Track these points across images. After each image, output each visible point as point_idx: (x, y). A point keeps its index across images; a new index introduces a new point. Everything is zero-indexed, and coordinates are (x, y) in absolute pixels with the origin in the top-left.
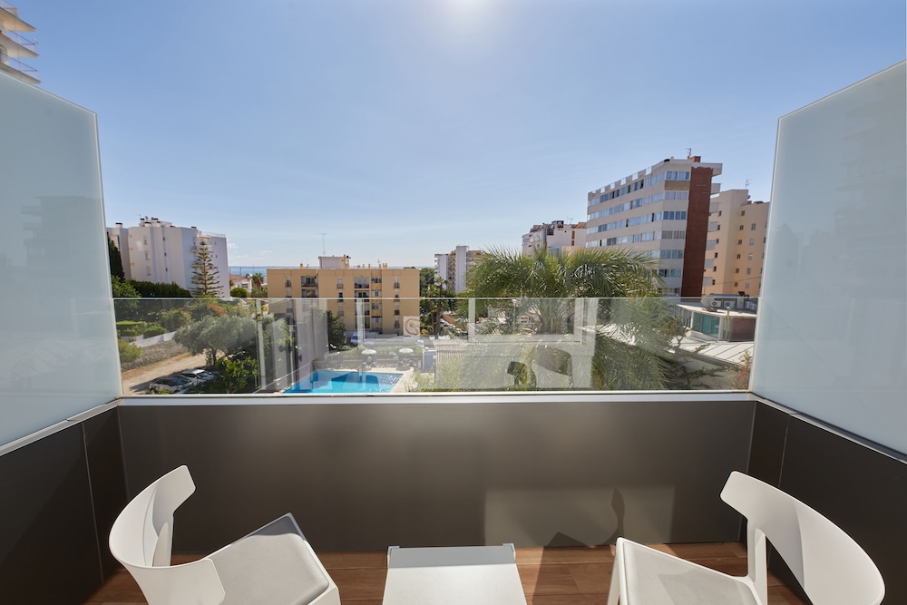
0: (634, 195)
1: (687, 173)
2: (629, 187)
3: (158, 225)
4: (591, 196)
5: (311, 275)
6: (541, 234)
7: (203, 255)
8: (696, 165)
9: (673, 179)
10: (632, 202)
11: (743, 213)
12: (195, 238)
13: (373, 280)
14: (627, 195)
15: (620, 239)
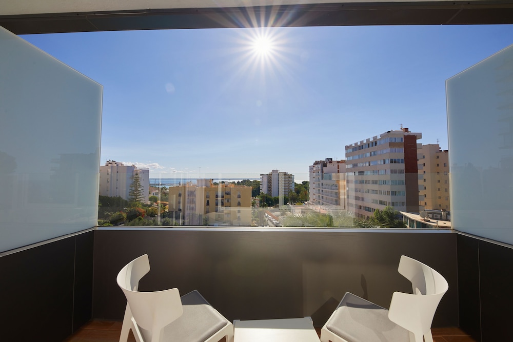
0: (372, 149)
1: (402, 138)
2: (369, 144)
3: (115, 165)
4: (347, 148)
5: (193, 190)
6: (320, 166)
7: (137, 180)
8: (406, 134)
9: (393, 141)
10: (371, 152)
11: (438, 157)
12: (133, 171)
13: (226, 193)
14: (367, 149)
15: (366, 172)
